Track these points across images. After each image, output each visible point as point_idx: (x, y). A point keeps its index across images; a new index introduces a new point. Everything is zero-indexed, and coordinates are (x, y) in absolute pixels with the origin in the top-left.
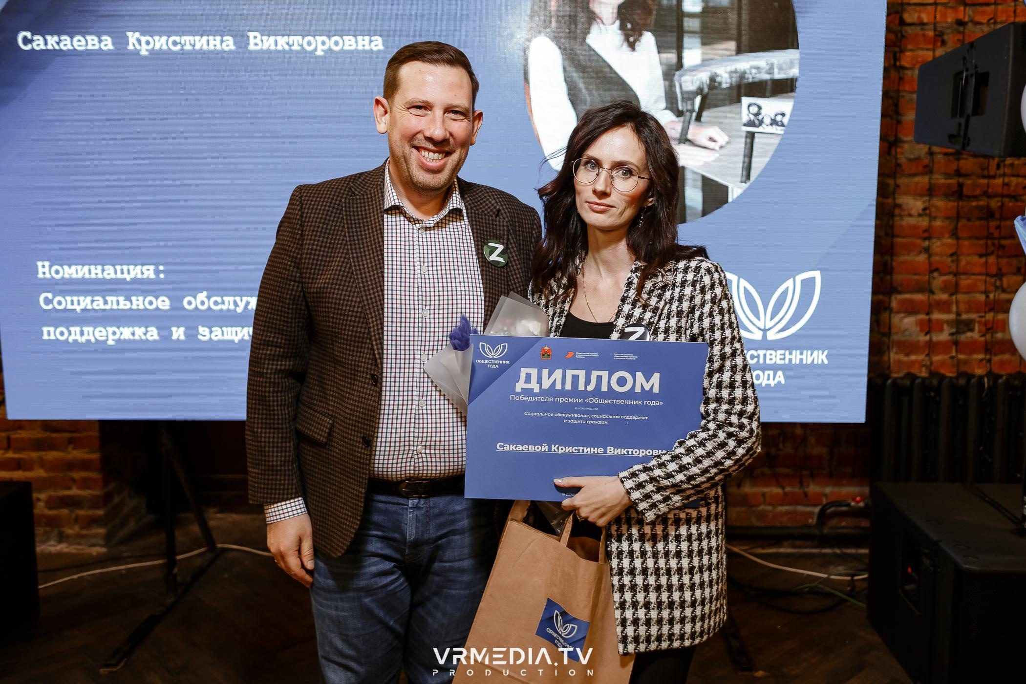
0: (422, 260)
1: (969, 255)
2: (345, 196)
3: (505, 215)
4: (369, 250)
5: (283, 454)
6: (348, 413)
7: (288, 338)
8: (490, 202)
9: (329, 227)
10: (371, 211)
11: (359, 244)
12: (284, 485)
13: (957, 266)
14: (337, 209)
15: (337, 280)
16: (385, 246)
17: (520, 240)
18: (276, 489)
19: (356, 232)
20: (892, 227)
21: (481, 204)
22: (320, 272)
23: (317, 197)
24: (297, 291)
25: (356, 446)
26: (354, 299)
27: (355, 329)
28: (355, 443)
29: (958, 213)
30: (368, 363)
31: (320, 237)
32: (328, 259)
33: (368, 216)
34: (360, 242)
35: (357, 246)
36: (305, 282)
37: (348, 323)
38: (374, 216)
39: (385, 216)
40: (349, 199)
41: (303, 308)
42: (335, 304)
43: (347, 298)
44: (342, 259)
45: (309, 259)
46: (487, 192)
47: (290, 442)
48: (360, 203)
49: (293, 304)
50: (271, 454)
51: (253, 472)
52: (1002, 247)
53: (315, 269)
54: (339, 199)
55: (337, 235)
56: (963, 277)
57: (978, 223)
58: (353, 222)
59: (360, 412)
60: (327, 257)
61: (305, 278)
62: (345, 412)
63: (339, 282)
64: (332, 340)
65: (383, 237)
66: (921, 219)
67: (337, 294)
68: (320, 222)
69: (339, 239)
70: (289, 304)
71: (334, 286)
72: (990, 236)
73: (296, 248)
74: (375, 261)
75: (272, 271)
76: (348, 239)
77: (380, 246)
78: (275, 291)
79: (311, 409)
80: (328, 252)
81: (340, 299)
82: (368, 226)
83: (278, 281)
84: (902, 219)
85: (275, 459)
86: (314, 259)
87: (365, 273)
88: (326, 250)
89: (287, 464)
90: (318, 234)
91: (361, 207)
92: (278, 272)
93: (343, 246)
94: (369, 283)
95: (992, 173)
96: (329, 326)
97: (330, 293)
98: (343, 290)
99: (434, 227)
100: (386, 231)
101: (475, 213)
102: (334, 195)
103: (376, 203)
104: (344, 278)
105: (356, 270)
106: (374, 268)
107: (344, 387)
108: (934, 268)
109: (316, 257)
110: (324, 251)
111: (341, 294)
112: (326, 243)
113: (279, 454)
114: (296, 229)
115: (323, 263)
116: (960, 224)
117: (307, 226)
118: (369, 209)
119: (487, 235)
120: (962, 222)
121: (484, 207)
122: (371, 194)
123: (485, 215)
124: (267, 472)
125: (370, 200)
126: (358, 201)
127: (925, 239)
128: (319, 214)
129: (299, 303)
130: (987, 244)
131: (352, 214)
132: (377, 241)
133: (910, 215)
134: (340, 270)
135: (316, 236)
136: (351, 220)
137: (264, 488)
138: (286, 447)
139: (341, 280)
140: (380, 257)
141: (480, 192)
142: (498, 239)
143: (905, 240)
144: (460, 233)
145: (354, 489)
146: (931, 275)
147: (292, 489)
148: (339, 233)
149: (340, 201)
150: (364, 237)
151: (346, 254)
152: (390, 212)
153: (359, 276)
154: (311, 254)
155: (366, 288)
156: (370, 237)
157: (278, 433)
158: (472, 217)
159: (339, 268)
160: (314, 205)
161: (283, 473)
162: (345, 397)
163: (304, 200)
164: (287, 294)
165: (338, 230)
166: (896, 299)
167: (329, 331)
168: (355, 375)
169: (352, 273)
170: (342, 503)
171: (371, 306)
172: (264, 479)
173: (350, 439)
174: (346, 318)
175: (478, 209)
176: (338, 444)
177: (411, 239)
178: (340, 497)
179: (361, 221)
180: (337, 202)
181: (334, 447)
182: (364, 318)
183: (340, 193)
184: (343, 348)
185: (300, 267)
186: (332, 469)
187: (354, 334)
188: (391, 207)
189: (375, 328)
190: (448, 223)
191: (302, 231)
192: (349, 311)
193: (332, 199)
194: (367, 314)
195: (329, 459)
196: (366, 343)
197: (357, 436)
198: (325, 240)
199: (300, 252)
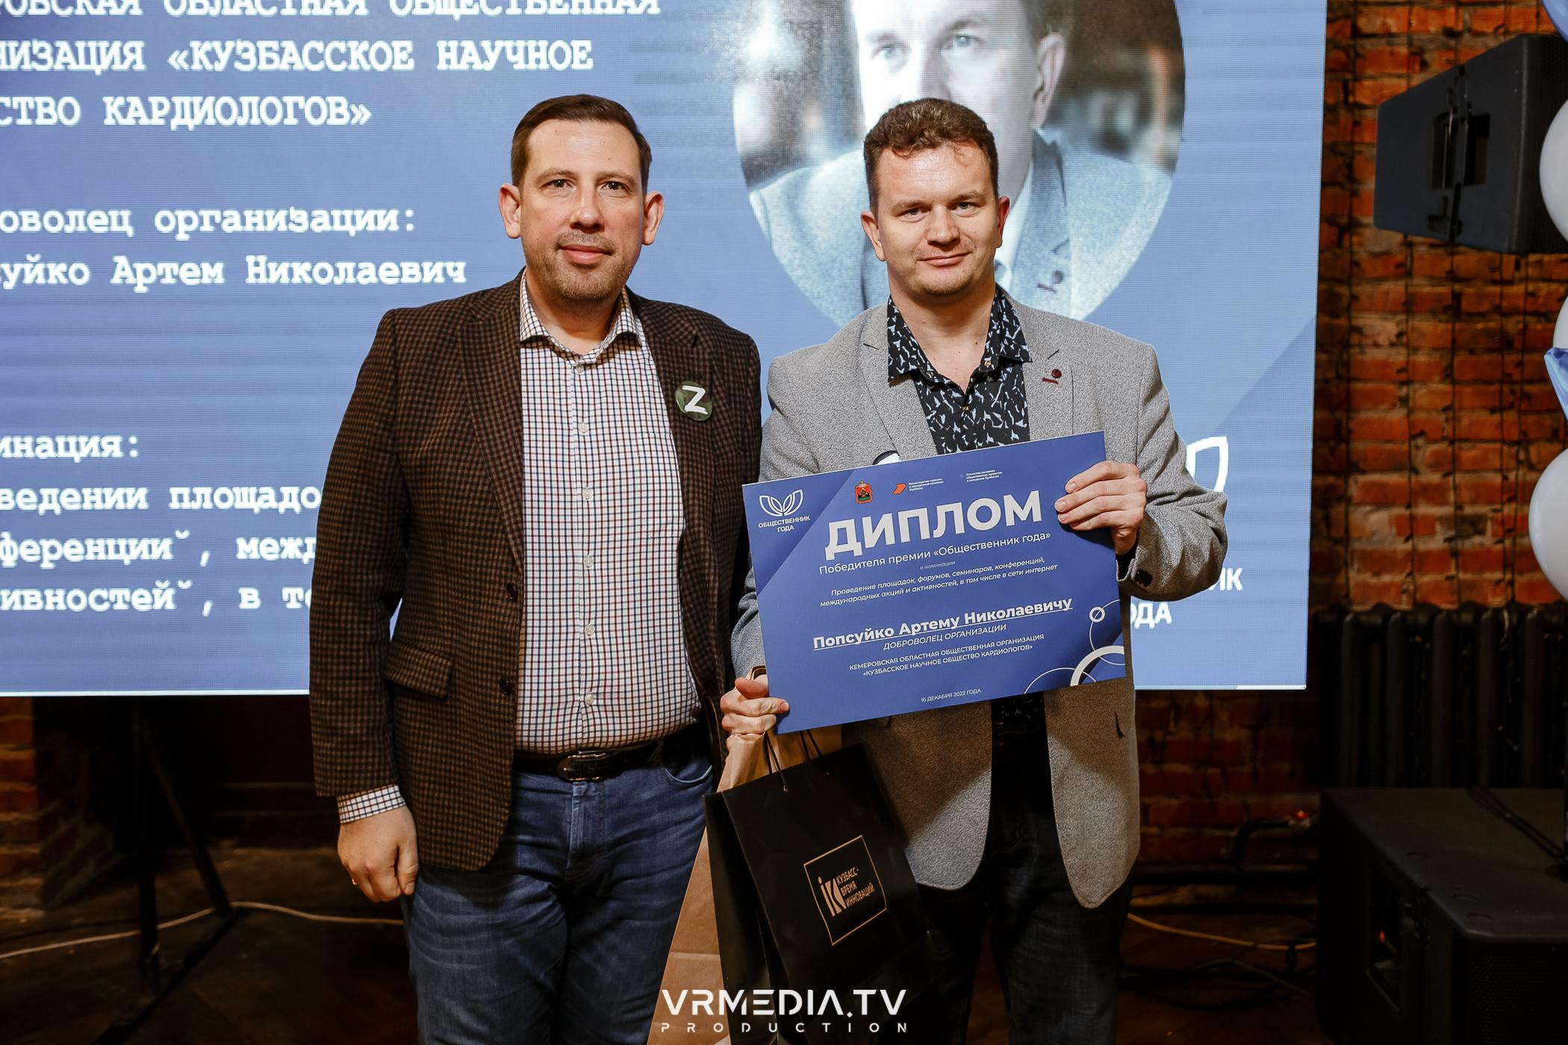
0: (580, 413)
1: (1473, 409)
2: (461, 322)
3: (705, 346)
4: (497, 399)
5: (372, 717)
7: (376, 538)
8: (682, 326)
9: (438, 368)
10: (501, 342)
11: (483, 391)
12: (373, 764)
13: (1454, 428)
14: (450, 341)
16: (524, 395)
17: (729, 381)
18: (360, 771)
20: (1347, 364)
21: (669, 329)
22: (426, 436)
23: (419, 325)
24: (389, 467)
25: (488, 696)
26: (477, 473)
27: (479, 518)
28: (489, 692)
29: (1454, 341)
30: (501, 569)
31: (424, 382)
32: (436, 415)
33: (497, 349)
34: (485, 387)
35: (480, 394)
36: (403, 452)
37: (469, 509)
38: (505, 348)
39: (523, 350)
40: (468, 326)
41: (400, 490)
43: (466, 472)
44: (458, 414)
45: (409, 416)
46: (678, 313)
47: (380, 700)
48: (485, 331)
49: (384, 487)
50: (352, 717)
51: (320, 747)
52: (1527, 397)
53: (417, 431)
54: (452, 326)
55: (449, 379)
56: (1466, 445)
57: (1486, 357)
58: (474, 358)
59: (493, 643)
60: (435, 412)
61: (402, 445)
62: (471, 647)
63: (453, 449)
65: (519, 380)
66: (1393, 351)
67: (452, 467)
69: (453, 385)
70: (381, 487)
71: (446, 455)
72: (1506, 379)
73: (387, 402)
76: (466, 383)
78: (355, 467)
79: (415, 648)
80: (436, 405)
81: (456, 474)
82: (496, 363)
83: (358, 453)
84: (1362, 352)
85: (358, 725)
86: (415, 416)
87: (493, 433)
88: (434, 401)
89: (376, 732)
90: (422, 379)
91: (486, 337)
92: (359, 438)
94: (500, 447)
95: (1507, 276)
97: (440, 466)
98: (459, 461)
99: (597, 362)
100: (523, 371)
101: (660, 343)
102: (445, 321)
103: (509, 329)
104: (461, 443)
105: (479, 429)
108: (1418, 430)
109: (419, 413)
110: (430, 404)
111: (457, 467)
112: (434, 391)
113: (365, 717)
114: (386, 372)
115: (429, 422)
116: (1457, 360)
117: (404, 367)
118: (498, 340)
119: (679, 374)
120: (1461, 357)
121: (673, 333)
122: (500, 317)
123: (676, 344)
124: (345, 746)
125: (499, 326)
127: (1403, 383)
128: (421, 349)
129: (394, 484)
130: (1501, 391)
131: (471, 347)
132: (510, 387)
133: (1376, 345)
134: (455, 431)
135: (417, 381)
136: (470, 355)
137: (341, 771)
138: (375, 706)
139: (457, 446)
140: (515, 409)
141: (667, 311)
142: (697, 379)
143: (1369, 386)
144: (637, 371)
145: (493, 763)
146: (1413, 443)
147: (385, 771)
148: (453, 375)
149: (454, 329)
150: (490, 380)
151: (464, 406)
152: (530, 345)
153: (484, 438)
154: (410, 409)
155: (495, 456)
156: (500, 380)
157: (364, 685)
158: (655, 348)
159: (453, 428)
160: (414, 336)
161: (371, 747)
162: (468, 624)
163: (400, 329)
164: (374, 471)
165: (451, 373)
166: (1356, 482)
167: (441, 524)
168: (481, 588)
169: (474, 434)
170: (477, 785)
171: (503, 482)
172: (342, 757)
173: (482, 687)
174: (465, 502)
175: (664, 337)
176: (464, 695)
177: (563, 383)
178: (472, 776)
179: (486, 357)
180: (450, 331)
181: (460, 700)
182: (493, 500)
183: (453, 317)
184: (462, 549)
185: (394, 429)
186: (456, 736)
187: (478, 525)
188: (531, 337)
189: (511, 514)
190: (617, 356)
191: (397, 375)
192: (470, 491)
193: (443, 326)
194: (498, 494)
195: (451, 720)
196: (496, 538)
197: (491, 681)
198: (432, 387)
199: (394, 407)
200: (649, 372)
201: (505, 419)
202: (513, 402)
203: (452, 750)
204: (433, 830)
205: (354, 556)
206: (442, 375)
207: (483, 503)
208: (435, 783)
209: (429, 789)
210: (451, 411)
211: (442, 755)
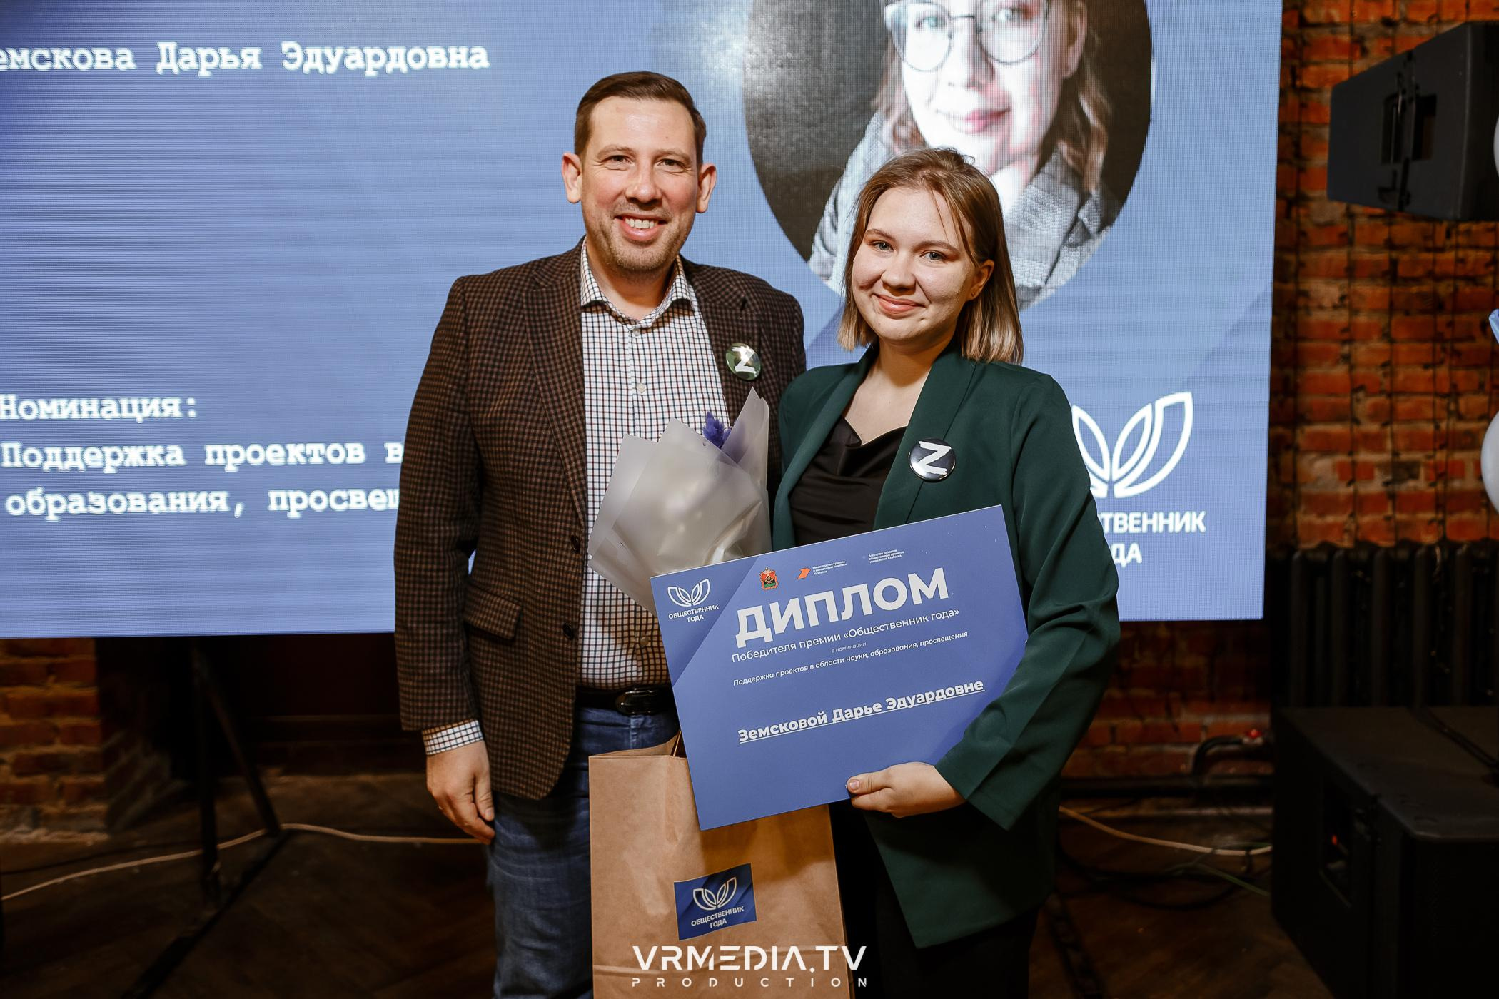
0: (638, 375)
1: (1408, 365)
2: (526, 288)
3: (753, 308)
4: (561, 363)
5: (450, 658)
6: (540, 595)
7: (452, 492)
8: (731, 290)
9: (505, 333)
10: (563, 308)
12: (451, 701)
13: (1392, 382)
14: (516, 307)
15: (519, 406)
16: (585, 356)
17: (775, 342)
18: (439, 708)
19: (543, 337)
20: (1295, 325)
21: (719, 293)
22: (495, 397)
23: (487, 292)
24: (462, 426)
25: (555, 640)
26: (543, 433)
27: (545, 474)
28: (553, 636)
29: (1391, 304)
30: (566, 522)
31: (492, 347)
32: (505, 378)
33: (559, 315)
34: (549, 351)
35: (545, 358)
36: (473, 412)
37: (535, 466)
38: (567, 314)
40: (532, 293)
41: (472, 449)
42: (517, 440)
43: (533, 431)
44: (525, 377)
45: (479, 378)
46: (727, 277)
47: (458, 641)
48: (548, 298)
49: (458, 444)
50: (432, 658)
51: (406, 686)
52: (1456, 353)
53: (487, 392)
54: (518, 292)
55: (516, 343)
56: (1402, 398)
57: (1420, 318)
58: (538, 324)
59: (557, 591)
60: (503, 375)
61: (474, 405)
62: (537, 593)
63: (521, 409)
64: (513, 492)
65: (580, 344)
66: (1336, 313)
67: (518, 426)
68: (492, 327)
69: (519, 350)
70: (452, 444)
71: (514, 415)
72: (1438, 337)
73: (460, 365)
74: (570, 377)
75: (427, 398)
76: (532, 347)
77: (577, 356)
78: (431, 426)
79: (488, 593)
80: (504, 368)
81: (524, 433)
82: (559, 329)
83: (433, 413)
84: (1308, 314)
85: (438, 665)
86: (484, 379)
87: (557, 395)
88: (502, 364)
89: (454, 672)
90: (490, 343)
91: (549, 303)
92: (434, 399)
93: (525, 359)
94: (564, 408)
95: (1439, 244)
96: (508, 472)
97: (509, 425)
98: (527, 420)
99: (652, 328)
100: (584, 335)
101: (711, 307)
102: (510, 288)
103: (569, 297)
104: (528, 404)
105: (544, 391)
106: (570, 387)
107: (533, 557)
108: (1359, 384)
109: (488, 376)
110: (499, 367)
111: (525, 427)
112: (502, 355)
113: (444, 658)
114: (458, 337)
115: (498, 384)
116: (1394, 321)
117: (474, 333)
118: (560, 306)
119: (729, 337)
120: (1398, 318)
121: (723, 297)
122: (562, 284)
123: (726, 308)
124: (426, 685)
125: (561, 293)
126: (545, 295)
127: (1344, 342)
128: (490, 315)
129: (467, 442)
130: (1434, 350)
131: (536, 313)
132: (572, 349)
133: (1321, 308)
134: (522, 393)
135: (486, 346)
136: (535, 321)
137: (422, 708)
138: (453, 648)
139: (524, 407)
140: (578, 371)
141: (717, 276)
142: (745, 340)
143: (1315, 345)
144: (690, 335)
145: (557, 701)
146: (1354, 397)
147: (462, 707)
148: (519, 340)
149: (520, 296)
150: (554, 344)
151: (530, 369)
152: (589, 310)
153: (549, 400)
154: (480, 371)
155: (560, 416)
156: (563, 345)
157: (442, 628)
158: (706, 312)
159: (520, 390)
160: (483, 303)
161: (449, 685)
162: (535, 572)
163: (469, 297)
164: (448, 430)
165: (517, 337)
166: (1303, 432)
167: (509, 479)
168: (547, 539)
169: (539, 396)
170: (542, 722)
171: (567, 440)
172: (423, 694)
173: (547, 631)
174: (532, 459)
175: (714, 301)
176: (531, 638)
177: (621, 346)
178: (538, 713)
179: (549, 322)
180: (516, 298)
181: (527, 642)
182: (558, 458)
183: (518, 284)
184: (529, 502)
185: (466, 390)
186: (524, 675)
187: (544, 481)
188: (591, 302)
189: (575, 471)
190: (672, 320)
191: (468, 340)
192: (537, 449)
193: (509, 293)
194: (562, 452)
195: (519, 660)
196: (562, 493)
197: (556, 626)
198: (500, 351)
199: (466, 370)
200: (701, 336)
201: (569, 381)
202: (576, 366)
203: (520, 687)
204: (504, 761)
205: (432, 508)
206: (509, 339)
207: (548, 460)
208: (505, 717)
209: (499, 723)
210: (517, 374)
211: (511, 692)
